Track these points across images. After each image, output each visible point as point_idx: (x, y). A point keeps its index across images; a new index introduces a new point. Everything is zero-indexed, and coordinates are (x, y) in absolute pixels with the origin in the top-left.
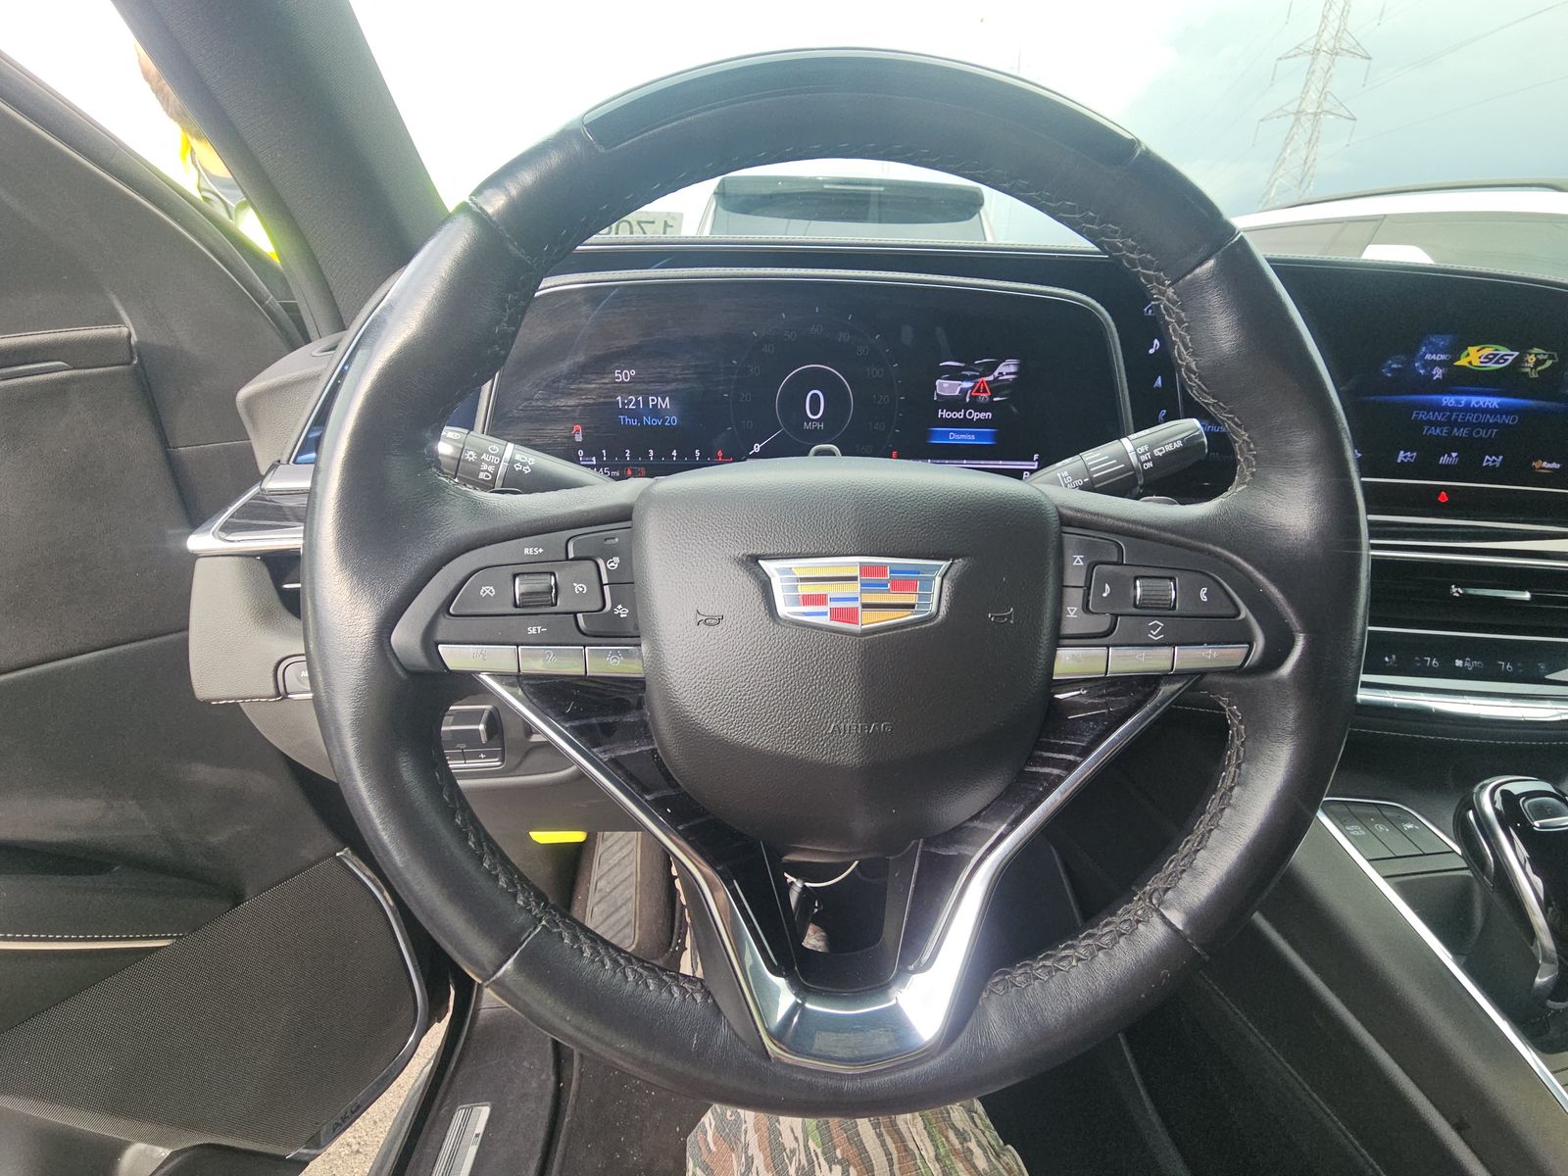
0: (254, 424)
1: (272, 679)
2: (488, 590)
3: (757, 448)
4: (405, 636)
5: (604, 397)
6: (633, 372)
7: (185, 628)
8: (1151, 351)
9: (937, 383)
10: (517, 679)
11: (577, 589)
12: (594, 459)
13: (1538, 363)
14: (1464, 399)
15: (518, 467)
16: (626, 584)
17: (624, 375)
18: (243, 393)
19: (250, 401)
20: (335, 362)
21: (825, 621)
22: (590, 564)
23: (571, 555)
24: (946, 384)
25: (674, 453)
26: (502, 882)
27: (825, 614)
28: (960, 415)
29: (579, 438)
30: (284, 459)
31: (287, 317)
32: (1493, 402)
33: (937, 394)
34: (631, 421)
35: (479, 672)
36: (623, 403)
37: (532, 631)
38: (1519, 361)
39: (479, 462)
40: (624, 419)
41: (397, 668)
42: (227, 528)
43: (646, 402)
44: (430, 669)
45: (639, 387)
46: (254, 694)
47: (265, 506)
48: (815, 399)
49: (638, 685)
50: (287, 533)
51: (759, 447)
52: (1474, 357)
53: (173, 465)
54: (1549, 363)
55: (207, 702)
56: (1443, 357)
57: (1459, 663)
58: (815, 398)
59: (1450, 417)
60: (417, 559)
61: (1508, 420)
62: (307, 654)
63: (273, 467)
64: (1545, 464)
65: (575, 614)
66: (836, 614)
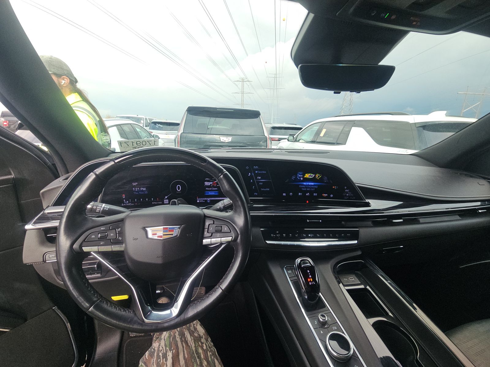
0: (44, 198)
1: (42, 258)
2: (93, 236)
3: (166, 197)
4: (76, 246)
5: (130, 189)
6: (137, 183)
7: (23, 245)
8: (249, 175)
9: (205, 183)
10: (98, 253)
11: (112, 235)
12: (128, 201)
13: (318, 176)
14: (307, 183)
15: (105, 209)
16: (122, 233)
17: (134, 184)
18: (42, 191)
19: (43, 193)
20: (67, 183)
21: (156, 238)
22: (114, 230)
23: (111, 229)
24: (207, 183)
25: (147, 199)
26: (92, 292)
27: (156, 237)
28: (211, 189)
29: (124, 197)
30: (50, 205)
31: (53, 167)
32: (313, 184)
33: (205, 185)
34: (137, 193)
35: (91, 252)
36: (134, 190)
37: (101, 243)
38: (315, 176)
39: (96, 209)
40: (135, 193)
41: (74, 252)
42: (35, 223)
43: (140, 189)
44: (80, 251)
45: (138, 186)
46: (37, 262)
47: (44, 217)
48: (179, 189)
49: (123, 252)
50: (48, 223)
52: (307, 176)
53: (19, 205)
54: (320, 177)
55: (26, 264)
56: (302, 176)
57: (309, 235)
59: (306, 187)
60: (80, 232)
61: (316, 187)
62: (56, 251)
63: (47, 207)
64: (325, 195)
65: (110, 239)
66: (158, 237)
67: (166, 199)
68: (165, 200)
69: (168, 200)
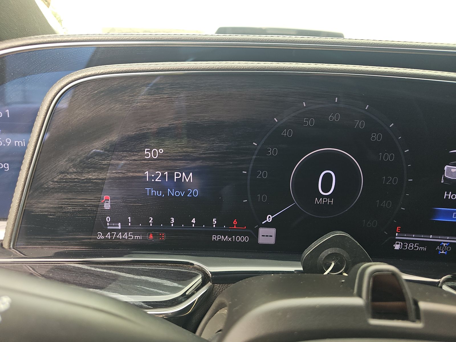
3: (269, 219)
5: (133, 172)
6: (161, 151)
9: (446, 168)
12: (119, 224)
24: (454, 169)
25: (194, 221)
33: (445, 178)
34: (156, 193)
36: (150, 177)
40: (150, 191)
43: (171, 177)
45: (165, 163)
48: (327, 179)
51: (271, 217)
58: (328, 177)
67: (268, 225)
68: (262, 231)
69: (272, 231)
